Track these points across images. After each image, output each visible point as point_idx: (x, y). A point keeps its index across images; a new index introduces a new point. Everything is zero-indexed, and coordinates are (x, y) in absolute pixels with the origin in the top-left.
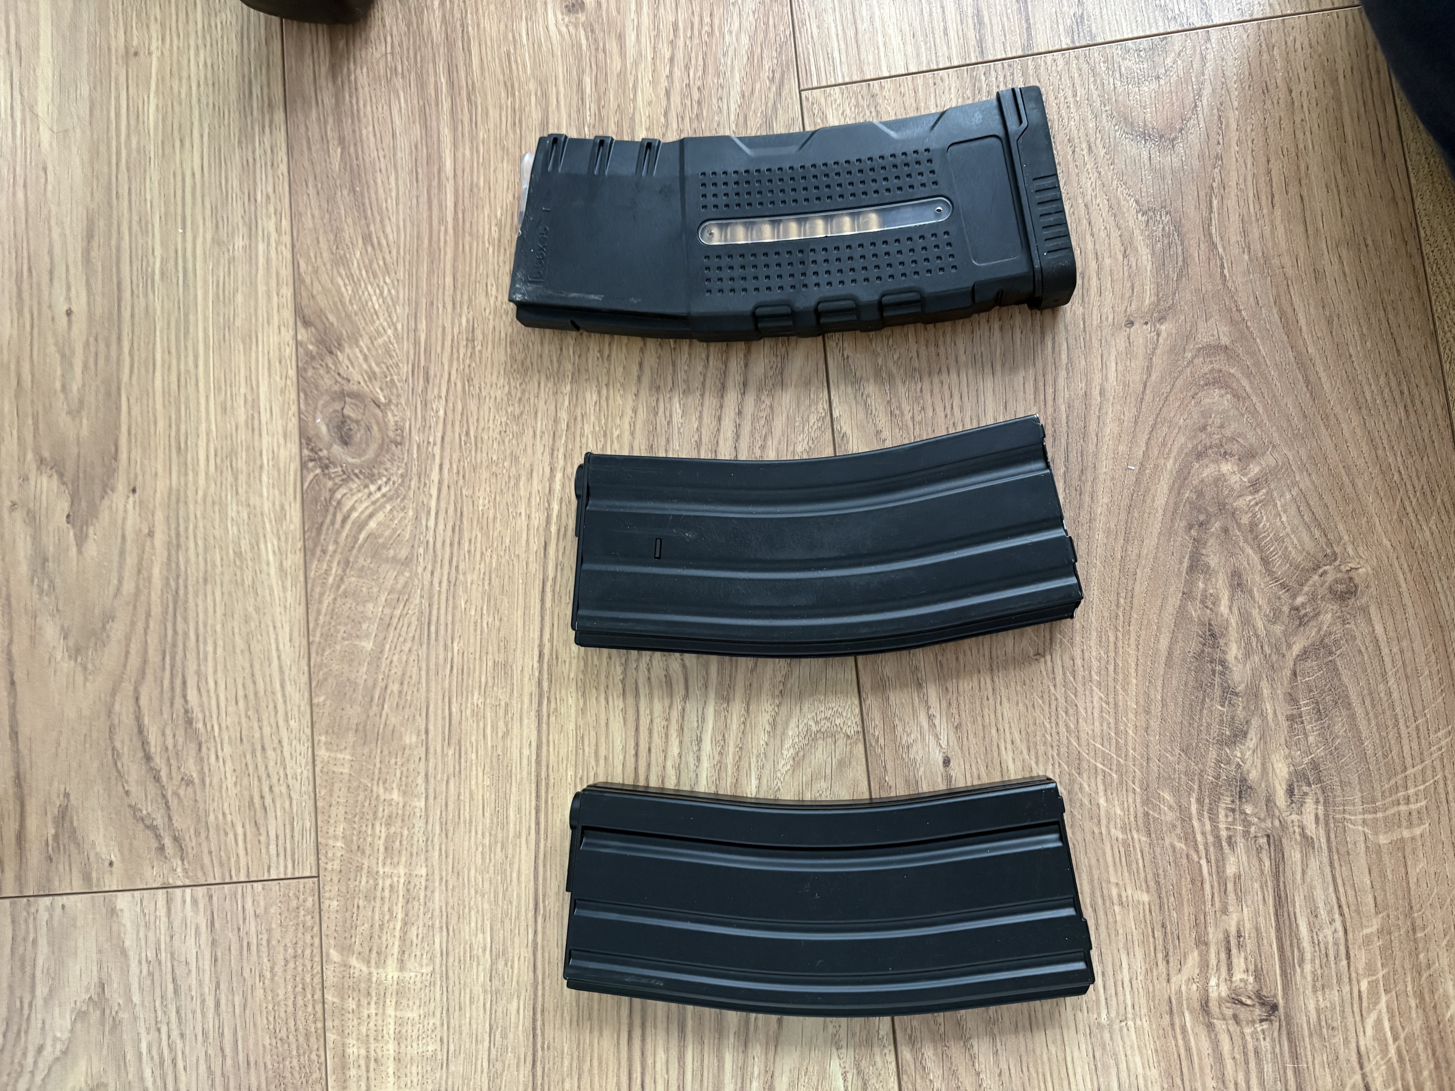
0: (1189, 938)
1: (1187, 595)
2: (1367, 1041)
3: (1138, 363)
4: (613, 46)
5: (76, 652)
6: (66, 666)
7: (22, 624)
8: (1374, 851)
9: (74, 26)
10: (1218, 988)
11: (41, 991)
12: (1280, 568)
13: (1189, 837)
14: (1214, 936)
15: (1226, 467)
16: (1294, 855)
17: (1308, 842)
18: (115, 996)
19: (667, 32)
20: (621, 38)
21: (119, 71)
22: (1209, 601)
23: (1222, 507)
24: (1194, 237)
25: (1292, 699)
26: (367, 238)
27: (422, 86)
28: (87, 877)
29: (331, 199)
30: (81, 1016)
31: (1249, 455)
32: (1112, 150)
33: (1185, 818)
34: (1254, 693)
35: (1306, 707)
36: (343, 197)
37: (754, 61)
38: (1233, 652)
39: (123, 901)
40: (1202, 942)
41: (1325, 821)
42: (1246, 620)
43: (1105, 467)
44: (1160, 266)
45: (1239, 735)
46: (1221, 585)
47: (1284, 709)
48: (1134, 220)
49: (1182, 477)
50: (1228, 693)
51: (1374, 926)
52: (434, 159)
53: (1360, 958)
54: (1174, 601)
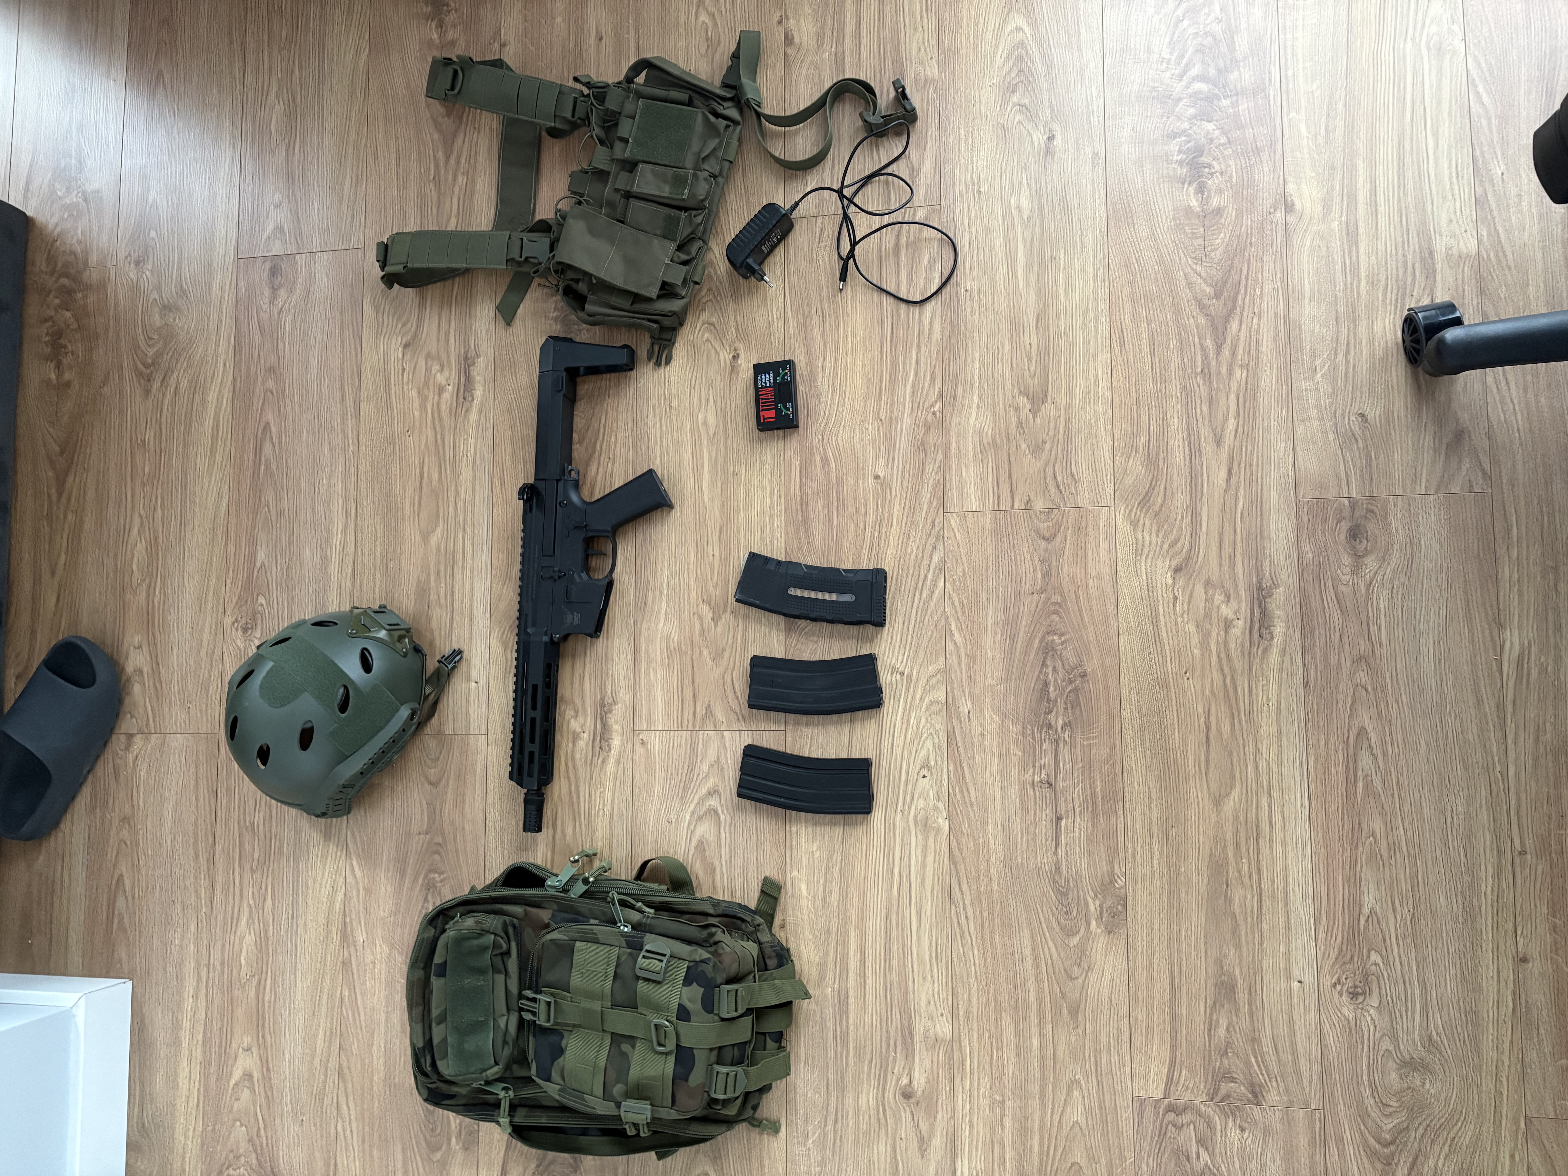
0: (1031, 765)
1: (1040, 672)
2: (1075, 796)
3: (1034, 605)
4: (888, 491)
5: (713, 660)
6: (710, 663)
7: (697, 649)
8: (1083, 746)
9: (716, 461)
10: (1036, 778)
11: (699, 758)
12: (1067, 667)
13: (1034, 739)
14: (1037, 765)
15: (1055, 637)
16: (1061, 745)
17: (1065, 742)
18: (723, 761)
19: (905, 489)
20: (891, 489)
21: (731, 479)
22: (1047, 674)
23: (1053, 648)
24: (1054, 570)
25: (1065, 703)
26: (809, 543)
27: (828, 496)
28: (715, 726)
29: (798, 529)
30: (711, 766)
31: (1062, 635)
32: (1033, 541)
33: (1033, 733)
34: (1056, 701)
35: (1069, 706)
36: (802, 529)
37: (930, 501)
38: (1051, 689)
39: (726, 733)
40: (1034, 767)
41: (1071, 737)
42: (1056, 681)
43: (1021, 634)
44: (1043, 577)
45: (1050, 712)
46: (1050, 670)
47: (1063, 706)
48: (1037, 563)
49: (1042, 639)
50: (1049, 700)
51: (1080, 765)
52: (831, 520)
53: (1075, 775)
54: (1036, 674)
